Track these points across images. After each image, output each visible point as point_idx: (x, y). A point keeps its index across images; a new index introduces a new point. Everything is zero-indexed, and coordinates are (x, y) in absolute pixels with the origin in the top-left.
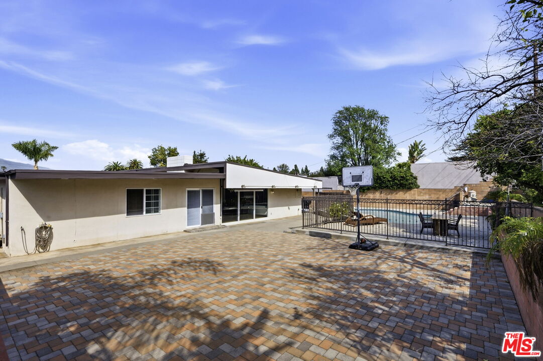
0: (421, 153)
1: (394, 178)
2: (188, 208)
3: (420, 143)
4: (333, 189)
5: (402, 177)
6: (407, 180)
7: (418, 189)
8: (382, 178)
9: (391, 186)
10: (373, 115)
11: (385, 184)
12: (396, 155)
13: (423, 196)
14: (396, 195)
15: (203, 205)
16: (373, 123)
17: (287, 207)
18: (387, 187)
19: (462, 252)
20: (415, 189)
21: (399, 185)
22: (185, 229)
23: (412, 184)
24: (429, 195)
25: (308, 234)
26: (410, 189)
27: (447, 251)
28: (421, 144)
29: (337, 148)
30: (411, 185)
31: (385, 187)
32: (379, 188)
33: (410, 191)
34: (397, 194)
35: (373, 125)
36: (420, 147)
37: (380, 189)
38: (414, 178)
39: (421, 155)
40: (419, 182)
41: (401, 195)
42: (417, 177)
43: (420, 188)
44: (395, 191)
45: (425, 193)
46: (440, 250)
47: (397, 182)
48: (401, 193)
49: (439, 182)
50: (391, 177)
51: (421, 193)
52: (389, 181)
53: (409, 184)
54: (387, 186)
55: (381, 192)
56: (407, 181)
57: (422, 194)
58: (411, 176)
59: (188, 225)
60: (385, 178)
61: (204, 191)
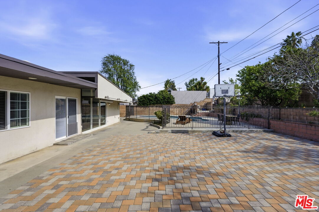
1: (164, 98)
2: (56, 119)
6: (171, 99)
8: (158, 98)
10: (126, 63)
12: (138, 87)
15: (69, 115)
16: (126, 68)
17: (114, 116)
18: (160, 103)
19: (259, 131)
21: (167, 102)
22: (54, 143)
25: (171, 132)
27: (253, 131)
35: (126, 69)
37: (156, 105)
40: (175, 101)
42: (174, 98)
46: (250, 131)
53: (172, 102)
59: (57, 137)
60: (159, 98)
61: (70, 100)
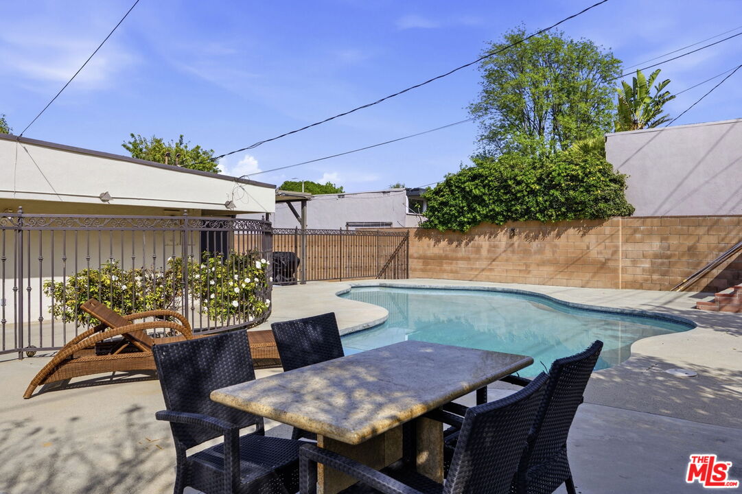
0: (658, 111)
1: (548, 183)
3: (652, 78)
4: (394, 226)
5: (574, 178)
6: (588, 189)
7: (627, 220)
8: (512, 183)
9: (541, 211)
11: (522, 204)
13: (642, 241)
14: (557, 241)
18: (528, 214)
20: (615, 219)
21: (563, 204)
23: (607, 201)
24: (664, 239)
26: (599, 217)
28: (657, 82)
29: (493, 137)
30: (602, 205)
31: (522, 216)
32: (506, 218)
33: (600, 224)
34: (559, 235)
36: (653, 92)
37: (510, 222)
38: (614, 181)
39: (658, 117)
40: (631, 196)
41: (571, 240)
42: (622, 177)
43: (635, 214)
44: (554, 227)
45: (650, 233)
47: (557, 193)
48: (571, 231)
49: (695, 191)
50: (540, 180)
51: (636, 231)
52: (533, 193)
53: (596, 201)
54: (528, 211)
55: (513, 230)
56: (588, 191)
57: (638, 236)
58: (604, 172)
